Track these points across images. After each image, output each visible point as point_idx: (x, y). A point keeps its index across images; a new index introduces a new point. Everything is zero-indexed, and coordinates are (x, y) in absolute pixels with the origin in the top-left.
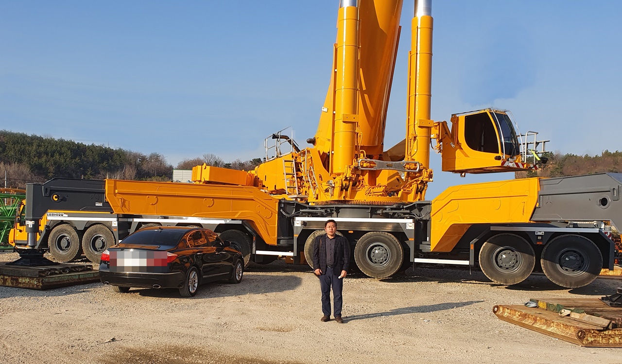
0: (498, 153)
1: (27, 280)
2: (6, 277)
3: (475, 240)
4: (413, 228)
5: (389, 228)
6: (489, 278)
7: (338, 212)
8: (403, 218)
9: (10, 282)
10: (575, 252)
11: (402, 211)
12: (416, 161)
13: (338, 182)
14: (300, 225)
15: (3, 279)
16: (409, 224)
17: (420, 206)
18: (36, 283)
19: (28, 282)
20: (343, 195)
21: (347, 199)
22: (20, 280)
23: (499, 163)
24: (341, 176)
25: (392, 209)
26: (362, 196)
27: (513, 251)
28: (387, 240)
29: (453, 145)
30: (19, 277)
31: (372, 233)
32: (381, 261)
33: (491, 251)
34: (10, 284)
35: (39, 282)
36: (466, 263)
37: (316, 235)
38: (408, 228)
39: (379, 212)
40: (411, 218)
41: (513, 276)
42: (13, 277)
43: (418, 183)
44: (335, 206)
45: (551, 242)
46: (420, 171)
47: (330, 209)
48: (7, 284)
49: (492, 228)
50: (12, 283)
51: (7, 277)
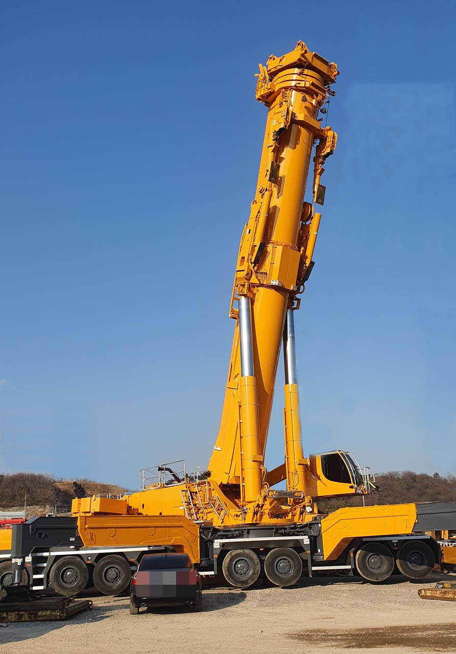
0: (351, 483)
1: (49, 612)
2: (22, 613)
3: (353, 549)
4: (308, 543)
5: (291, 545)
6: (366, 578)
7: (248, 533)
8: (299, 535)
9: (26, 616)
10: (417, 553)
11: (298, 530)
12: (299, 490)
13: (250, 508)
14: (218, 547)
15: (18, 615)
16: (306, 541)
17: (310, 525)
18: (59, 614)
19: (50, 614)
20: (255, 519)
21: (258, 522)
22: (40, 614)
23: (353, 491)
24: (253, 503)
25: (292, 528)
26: (267, 520)
27: (378, 555)
28: (290, 553)
29: (314, 477)
30: (39, 611)
31: (278, 549)
32: (286, 572)
33: (364, 557)
34: (27, 619)
35: (63, 613)
36: (349, 567)
37: (233, 554)
38: (305, 543)
39: (280, 531)
40: (305, 535)
41: (381, 574)
42: (31, 612)
43: (301, 507)
44: (246, 528)
45: (403, 547)
46: (304, 497)
47: (241, 531)
48: (23, 619)
49: (364, 540)
50: (29, 617)
51: (24, 613)
